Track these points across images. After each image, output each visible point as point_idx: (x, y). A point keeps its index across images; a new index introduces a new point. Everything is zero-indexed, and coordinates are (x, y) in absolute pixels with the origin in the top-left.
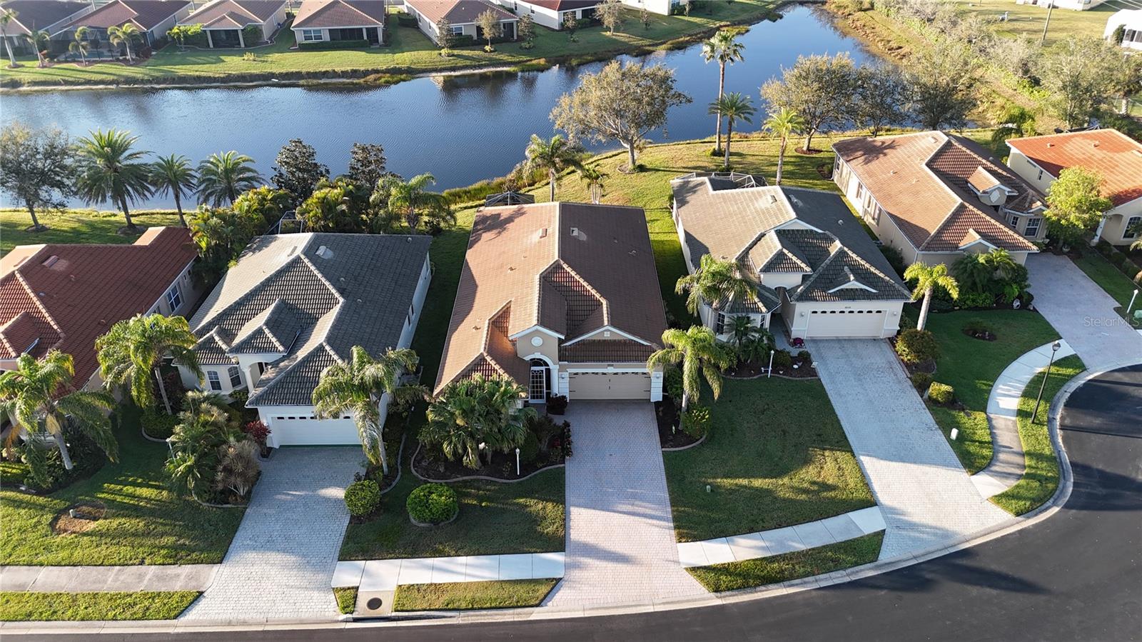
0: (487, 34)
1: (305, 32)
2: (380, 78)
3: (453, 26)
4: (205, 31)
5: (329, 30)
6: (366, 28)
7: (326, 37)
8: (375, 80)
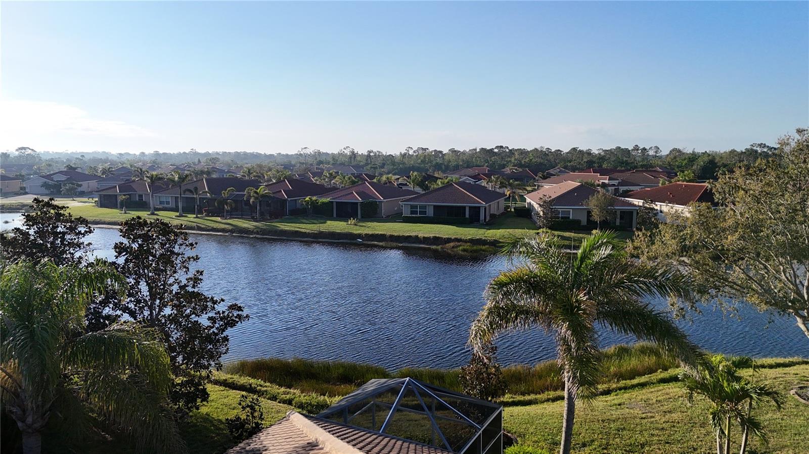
0: (596, 217)
1: (412, 207)
2: (460, 246)
3: (560, 208)
4: (333, 202)
5: (435, 206)
6: (470, 207)
7: (430, 212)
8: (453, 247)
